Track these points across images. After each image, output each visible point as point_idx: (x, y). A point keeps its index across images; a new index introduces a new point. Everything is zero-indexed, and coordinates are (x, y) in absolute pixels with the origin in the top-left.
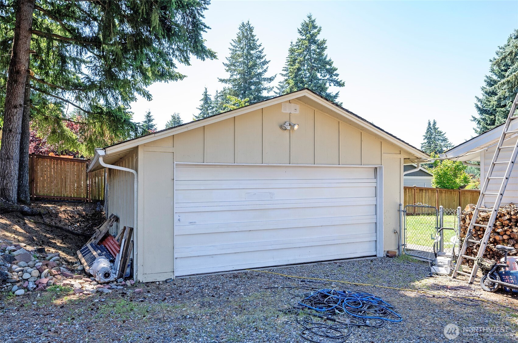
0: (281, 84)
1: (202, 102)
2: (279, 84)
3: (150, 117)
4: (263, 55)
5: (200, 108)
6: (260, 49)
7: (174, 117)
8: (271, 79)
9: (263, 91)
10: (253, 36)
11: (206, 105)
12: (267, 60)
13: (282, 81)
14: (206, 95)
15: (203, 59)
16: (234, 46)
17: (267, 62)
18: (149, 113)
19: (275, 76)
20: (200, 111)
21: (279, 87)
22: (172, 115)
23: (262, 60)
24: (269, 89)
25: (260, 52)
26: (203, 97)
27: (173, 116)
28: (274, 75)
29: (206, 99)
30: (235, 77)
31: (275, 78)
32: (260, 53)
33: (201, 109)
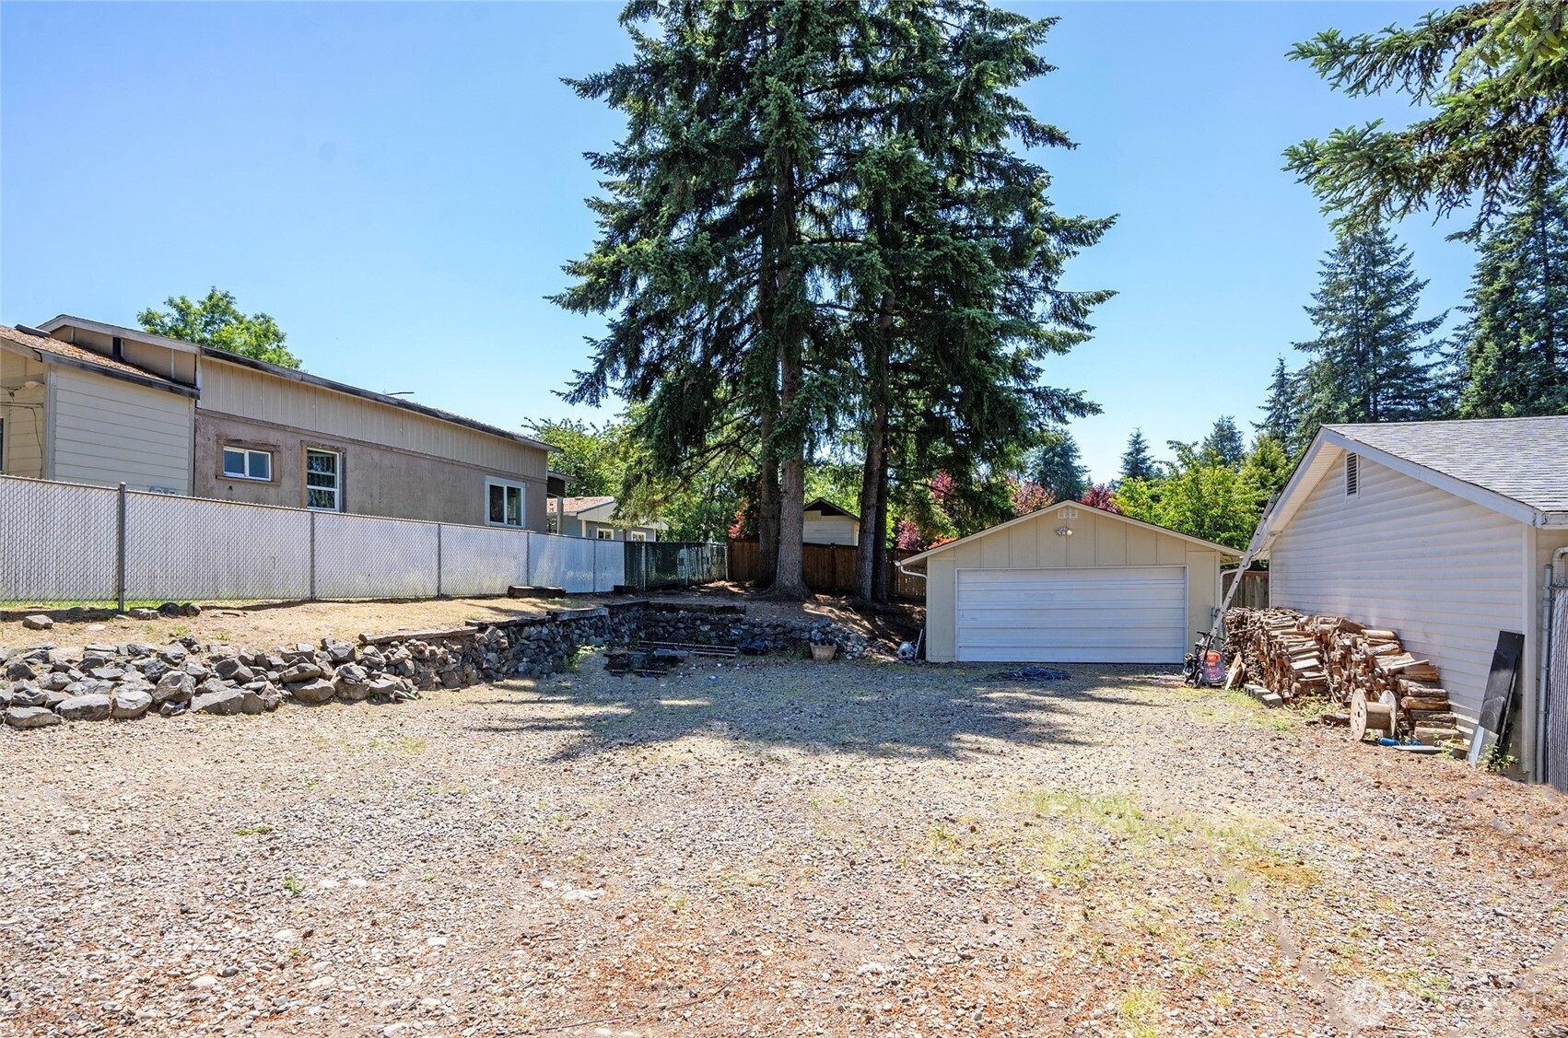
0: (1462, 332)
1: (1273, 393)
2: (1456, 332)
3: (1140, 443)
4: (1407, 270)
5: (1268, 405)
6: (1402, 257)
7: (1220, 427)
8: (1433, 324)
9: (1412, 354)
10: (1380, 234)
11: (1282, 399)
12: (1421, 281)
13: (1463, 324)
14: (1282, 375)
15: (1084, 416)
16: (1330, 266)
17: (1421, 286)
18: (1138, 436)
19: (1445, 315)
20: (1269, 413)
21: (1454, 340)
22: (1216, 422)
23: (1407, 283)
24: (1431, 346)
25: (1400, 265)
26: (1274, 380)
27: (1217, 426)
28: (1439, 313)
29: (1282, 382)
30: (1332, 334)
31: (1445, 320)
32: (1401, 268)
33: (1269, 409)
